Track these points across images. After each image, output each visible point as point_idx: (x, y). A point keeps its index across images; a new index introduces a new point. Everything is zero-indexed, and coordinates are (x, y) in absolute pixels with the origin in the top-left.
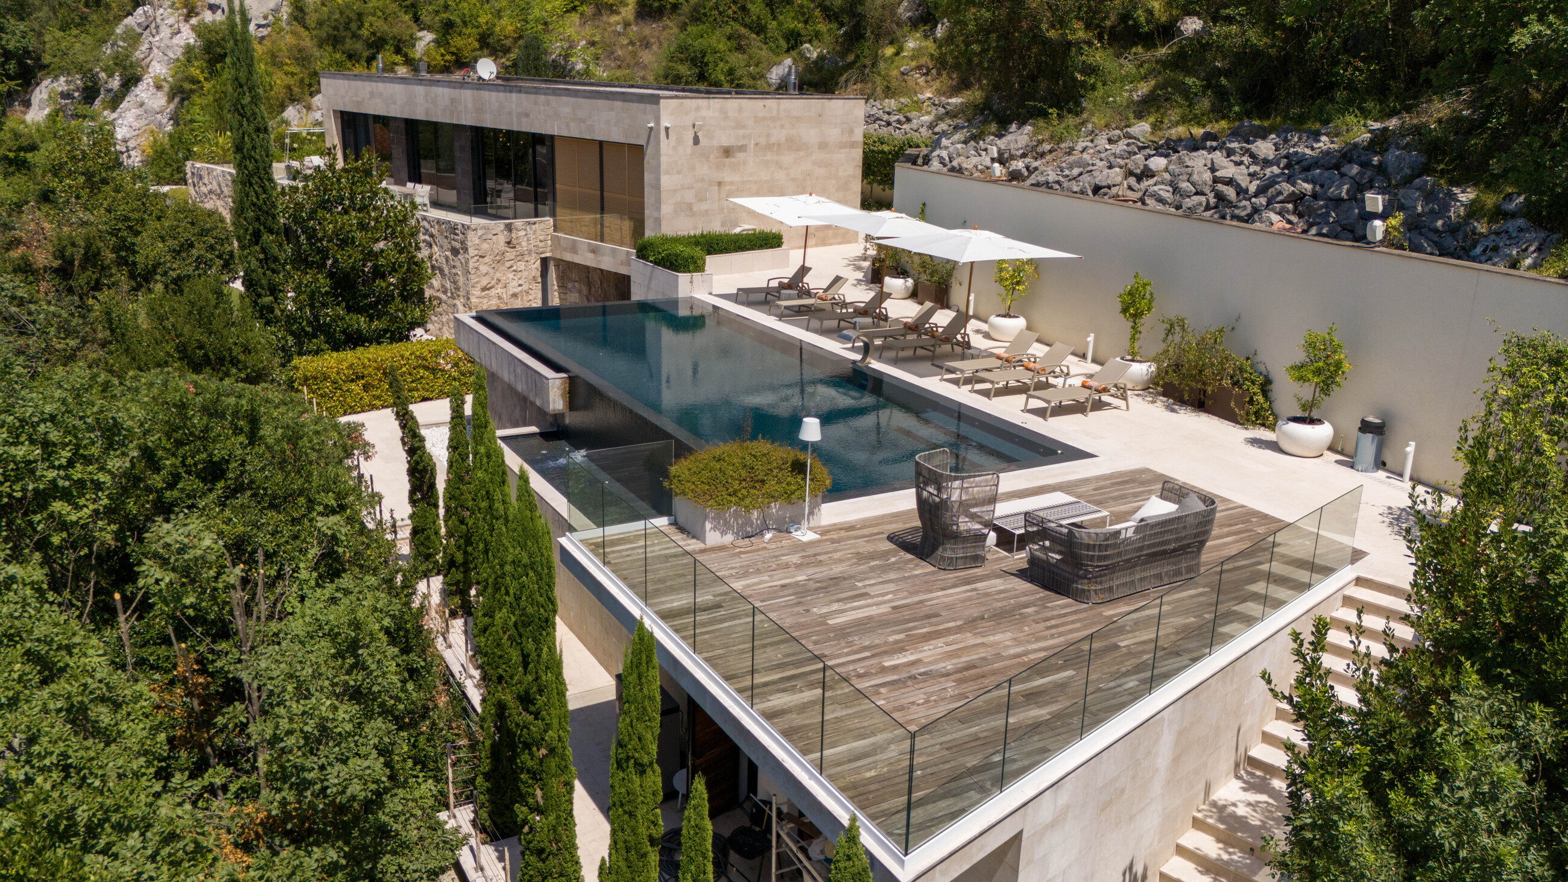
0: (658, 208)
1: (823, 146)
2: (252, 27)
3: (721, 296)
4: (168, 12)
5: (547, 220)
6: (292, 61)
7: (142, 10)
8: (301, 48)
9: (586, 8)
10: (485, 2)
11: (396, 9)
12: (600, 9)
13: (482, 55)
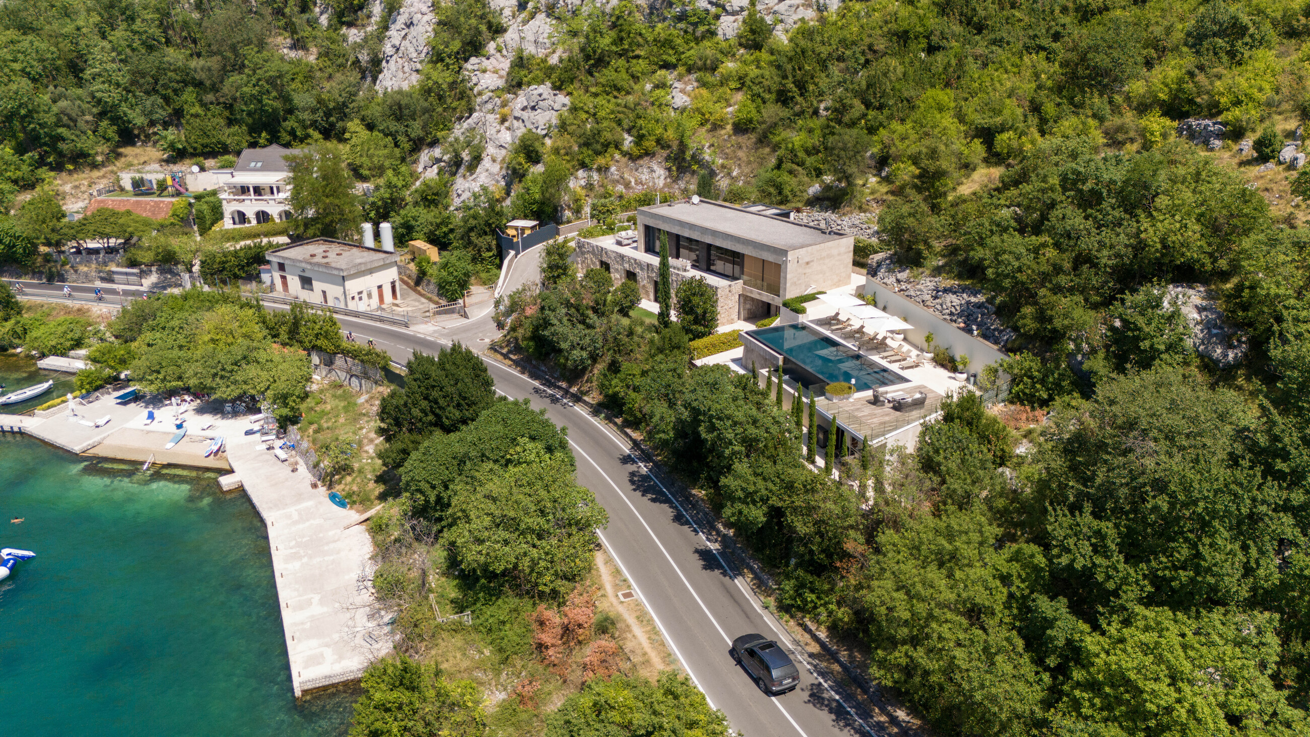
0: (785, 284)
1: (839, 254)
2: (539, 131)
3: (811, 321)
4: (491, 117)
5: (741, 281)
6: (567, 154)
7: (475, 115)
8: (570, 147)
9: (709, 126)
10: (657, 121)
11: (614, 125)
12: (716, 127)
13: (657, 149)
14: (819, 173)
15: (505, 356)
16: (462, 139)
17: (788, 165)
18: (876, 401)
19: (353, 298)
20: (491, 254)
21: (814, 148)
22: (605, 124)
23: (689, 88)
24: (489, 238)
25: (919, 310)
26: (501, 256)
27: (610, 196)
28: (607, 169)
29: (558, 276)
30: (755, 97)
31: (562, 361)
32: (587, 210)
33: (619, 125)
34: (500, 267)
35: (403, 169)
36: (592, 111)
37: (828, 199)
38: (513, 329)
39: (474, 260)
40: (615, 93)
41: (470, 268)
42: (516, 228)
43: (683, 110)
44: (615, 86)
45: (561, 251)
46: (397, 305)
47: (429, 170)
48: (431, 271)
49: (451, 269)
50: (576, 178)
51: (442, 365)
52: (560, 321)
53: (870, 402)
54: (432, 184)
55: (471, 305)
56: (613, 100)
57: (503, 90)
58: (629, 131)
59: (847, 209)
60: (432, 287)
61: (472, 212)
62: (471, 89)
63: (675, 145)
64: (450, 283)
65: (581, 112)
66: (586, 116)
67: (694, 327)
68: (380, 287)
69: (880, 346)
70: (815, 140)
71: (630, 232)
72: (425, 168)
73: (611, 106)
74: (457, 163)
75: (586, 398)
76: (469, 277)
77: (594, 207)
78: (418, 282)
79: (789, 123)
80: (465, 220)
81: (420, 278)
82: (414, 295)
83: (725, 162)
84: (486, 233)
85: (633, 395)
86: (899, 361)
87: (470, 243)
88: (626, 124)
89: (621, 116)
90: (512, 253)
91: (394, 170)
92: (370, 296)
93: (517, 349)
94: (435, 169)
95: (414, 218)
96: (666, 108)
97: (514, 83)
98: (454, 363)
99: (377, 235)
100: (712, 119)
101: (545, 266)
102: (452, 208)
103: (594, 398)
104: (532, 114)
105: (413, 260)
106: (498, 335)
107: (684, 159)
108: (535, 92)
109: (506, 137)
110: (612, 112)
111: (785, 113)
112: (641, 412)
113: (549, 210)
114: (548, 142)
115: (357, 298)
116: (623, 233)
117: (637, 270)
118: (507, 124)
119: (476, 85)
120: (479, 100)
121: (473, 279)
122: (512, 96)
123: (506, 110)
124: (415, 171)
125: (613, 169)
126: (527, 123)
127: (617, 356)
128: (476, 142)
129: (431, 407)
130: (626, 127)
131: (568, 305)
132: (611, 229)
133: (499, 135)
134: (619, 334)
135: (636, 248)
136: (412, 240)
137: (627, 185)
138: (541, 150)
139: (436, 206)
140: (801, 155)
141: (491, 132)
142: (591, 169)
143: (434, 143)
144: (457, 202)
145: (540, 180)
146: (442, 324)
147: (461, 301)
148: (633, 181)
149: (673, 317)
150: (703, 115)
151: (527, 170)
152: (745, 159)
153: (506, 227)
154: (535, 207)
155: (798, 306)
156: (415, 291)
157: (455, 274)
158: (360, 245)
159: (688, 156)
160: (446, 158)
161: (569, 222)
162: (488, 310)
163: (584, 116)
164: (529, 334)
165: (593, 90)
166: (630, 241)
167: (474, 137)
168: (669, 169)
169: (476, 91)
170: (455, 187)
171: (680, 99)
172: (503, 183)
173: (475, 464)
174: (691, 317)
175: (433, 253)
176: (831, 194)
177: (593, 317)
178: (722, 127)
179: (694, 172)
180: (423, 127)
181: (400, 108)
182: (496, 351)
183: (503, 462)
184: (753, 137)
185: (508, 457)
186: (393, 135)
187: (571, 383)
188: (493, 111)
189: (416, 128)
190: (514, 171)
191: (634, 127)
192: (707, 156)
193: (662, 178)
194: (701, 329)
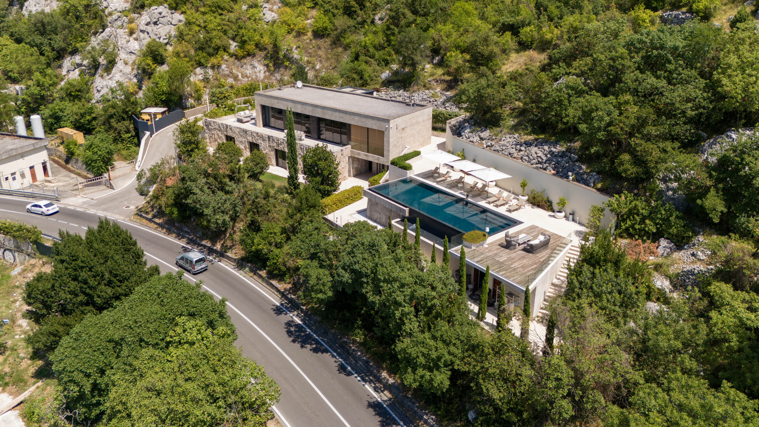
0: (388, 147)
2: (161, 40)
3: (417, 175)
4: (121, 31)
5: (349, 146)
6: (186, 56)
7: (107, 30)
8: (188, 51)
9: (294, 33)
10: (255, 30)
11: (222, 34)
12: (300, 34)
13: (257, 51)
14: (387, 63)
15: (150, 220)
16: (98, 47)
17: (362, 58)
18: (508, 245)
19: (7, 179)
20: (130, 135)
21: (380, 46)
22: (215, 33)
23: (275, 7)
24: (127, 123)
25: (509, 161)
26: (138, 136)
27: (223, 86)
28: (219, 66)
29: (192, 150)
30: (326, 12)
31: (205, 223)
32: (206, 98)
33: (225, 34)
34: (138, 145)
35: (49, 71)
36: (203, 25)
37: (398, 81)
38: (156, 197)
39: (115, 140)
40: (220, 11)
41: (112, 147)
42: (149, 114)
43: (274, 22)
44: (219, 7)
45: (192, 129)
46: (49, 182)
47: (72, 73)
48: (78, 152)
49: (95, 150)
50: (195, 74)
51: (89, 243)
52: (201, 190)
53: (501, 246)
54: (75, 83)
55: (115, 178)
56: (219, 17)
57: (129, 11)
58: (233, 39)
59: (416, 88)
60: (80, 164)
61: (110, 103)
62: (103, 11)
63: (270, 47)
64: (95, 161)
65: (194, 25)
66: (198, 28)
67: (322, 187)
68: (32, 168)
69: (482, 193)
70: (381, 39)
71: (247, 112)
72: (68, 71)
73: (218, 20)
74: (95, 66)
75: (229, 254)
76: (112, 154)
77: (213, 95)
78: (67, 161)
79: (355, 29)
80: (105, 110)
81: (69, 157)
82: (65, 172)
83: (310, 59)
84: (124, 119)
85: (277, 251)
86: (503, 205)
87: (111, 127)
88: (231, 33)
89: (226, 28)
90: (148, 133)
91: (41, 72)
92: (23, 176)
93: (160, 213)
94: (77, 72)
95: (61, 110)
96: (260, 22)
97: (138, 5)
98: (102, 241)
99: (28, 125)
100: (296, 28)
101: (179, 142)
102: (93, 101)
103: (237, 253)
104: (155, 28)
105: (62, 143)
106: (142, 202)
107: (278, 58)
108: (156, 11)
109: (135, 46)
110: (219, 25)
111: (351, 22)
112: (285, 265)
113: (175, 98)
114: (170, 48)
115: (10, 178)
116: (242, 113)
117: (259, 142)
118: (134, 36)
119: (106, 8)
120: (109, 19)
121: (115, 157)
122: (137, 15)
123: (133, 25)
124: (60, 74)
125: (223, 66)
126: (151, 35)
127: (256, 217)
128: (110, 50)
129: (81, 288)
130: (231, 36)
131: (207, 175)
132: (231, 110)
133: (129, 44)
134: (257, 197)
135: (255, 124)
136: (60, 128)
137: (236, 78)
138: (164, 54)
139: (80, 100)
140: (372, 50)
141: (121, 42)
142: (206, 67)
143: (74, 52)
144: (97, 96)
145: (166, 76)
146: (91, 196)
147: (106, 175)
148: (240, 75)
149: (301, 179)
150: (289, 26)
151: (154, 70)
152: (324, 56)
153: (141, 114)
154: (164, 98)
155: (402, 164)
156: (65, 168)
157: (99, 153)
158: (14, 134)
159: (281, 54)
160: (85, 62)
161: (192, 107)
162: (131, 181)
163: (197, 28)
164: (171, 201)
165: (202, 9)
166: (248, 119)
167: (108, 46)
168: (267, 66)
169: (107, 12)
170: (95, 85)
171: (270, 16)
172: (135, 80)
173: (132, 350)
174: (319, 179)
175: (79, 137)
176: (400, 78)
177: (231, 185)
178: (304, 34)
179: (286, 67)
180: (64, 40)
181: (43, 25)
182: (141, 216)
183: (163, 344)
184: (328, 41)
185: (168, 339)
186: (39, 46)
187: (214, 242)
188: (122, 27)
189: (58, 41)
190: (144, 71)
191: (236, 35)
192: (296, 54)
193: (262, 72)
194: (327, 188)
